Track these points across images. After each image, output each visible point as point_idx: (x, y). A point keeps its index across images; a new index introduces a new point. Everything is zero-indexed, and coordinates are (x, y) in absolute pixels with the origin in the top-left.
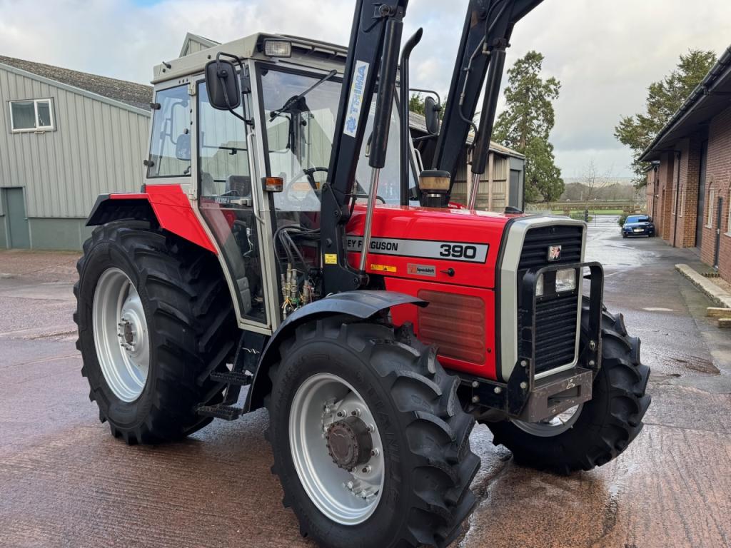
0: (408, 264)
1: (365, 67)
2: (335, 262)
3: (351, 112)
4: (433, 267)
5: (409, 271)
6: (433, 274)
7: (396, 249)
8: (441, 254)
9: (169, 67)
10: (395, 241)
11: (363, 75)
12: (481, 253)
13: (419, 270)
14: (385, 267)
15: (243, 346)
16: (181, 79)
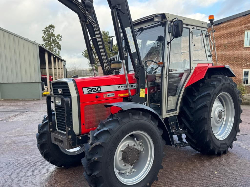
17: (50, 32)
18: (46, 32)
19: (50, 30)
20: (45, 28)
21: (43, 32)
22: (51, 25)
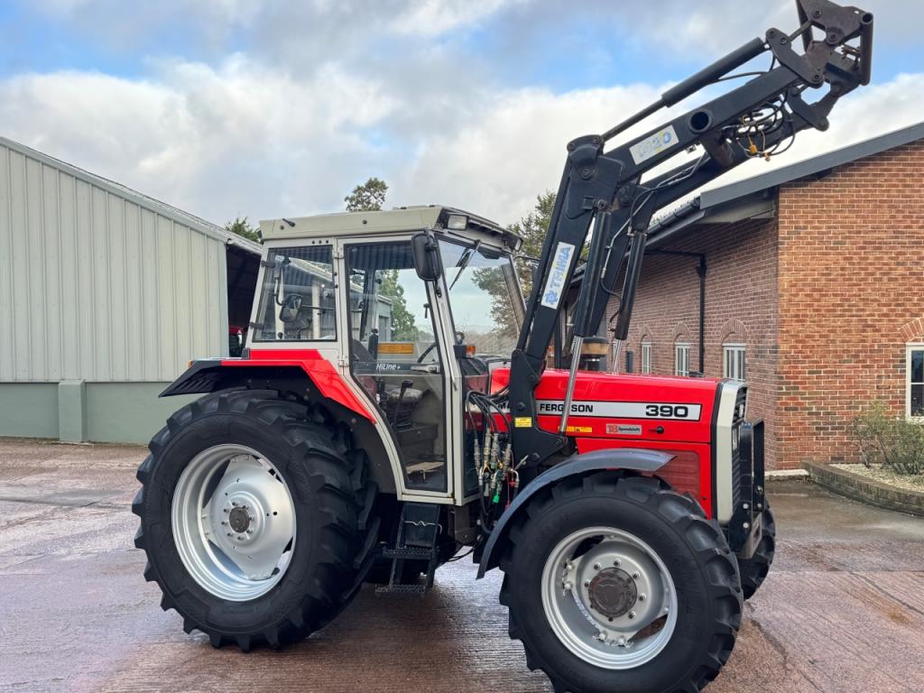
1: (569, 249)
2: (530, 425)
3: (551, 286)
4: (640, 427)
5: (608, 431)
6: (639, 433)
7: (591, 411)
8: (648, 414)
9: (293, 225)
10: (590, 404)
11: (568, 256)
12: (694, 412)
13: (621, 429)
15: (405, 519)
16: (315, 240)
17: (369, 203)
18: (358, 202)
19: (369, 197)
20: (355, 192)
21: (348, 202)
22: (376, 179)
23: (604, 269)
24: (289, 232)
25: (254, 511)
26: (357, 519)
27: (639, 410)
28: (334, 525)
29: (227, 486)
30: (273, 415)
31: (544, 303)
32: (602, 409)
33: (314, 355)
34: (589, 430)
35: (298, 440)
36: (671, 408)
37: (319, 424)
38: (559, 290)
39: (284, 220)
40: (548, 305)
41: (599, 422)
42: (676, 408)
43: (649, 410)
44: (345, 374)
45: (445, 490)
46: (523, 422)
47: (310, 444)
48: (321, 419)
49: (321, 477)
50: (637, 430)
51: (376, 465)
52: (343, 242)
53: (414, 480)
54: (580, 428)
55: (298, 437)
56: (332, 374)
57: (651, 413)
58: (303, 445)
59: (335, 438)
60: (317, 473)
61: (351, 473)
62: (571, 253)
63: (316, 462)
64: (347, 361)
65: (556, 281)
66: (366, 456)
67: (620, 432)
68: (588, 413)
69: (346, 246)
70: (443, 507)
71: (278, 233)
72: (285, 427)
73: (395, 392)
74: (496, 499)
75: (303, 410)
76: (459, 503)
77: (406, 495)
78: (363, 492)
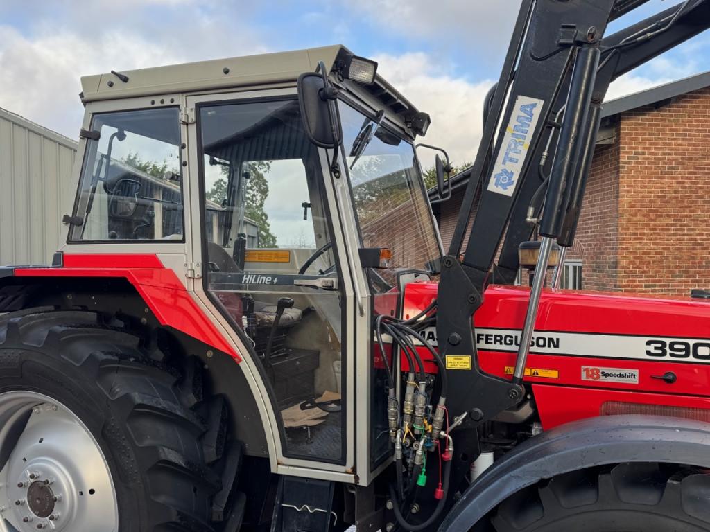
0: (583, 367)
1: (534, 105)
2: (468, 366)
3: (504, 163)
4: (636, 372)
5: (584, 376)
6: (635, 381)
7: (556, 346)
8: (648, 353)
10: (554, 336)
11: (532, 115)
13: (606, 375)
14: (533, 370)
15: (282, 502)
16: (155, 99)
23: (545, 154)
24: (120, 89)
25: (60, 488)
26: (211, 505)
27: (635, 347)
28: (173, 523)
29: (27, 447)
30: (83, 350)
31: (492, 187)
32: (573, 344)
33: (152, 261)
34: (554, 374)
35: (120, 391)
36: (687, 345)
37: (153, 364)
38: (516, 169)
39: (113, 72)
40: (499, 190)
41: (571, 363)
42: (696, 346)
43: (651, 348)
44: (195, 290)
45: (343, 462)
46: (458, 362)
47: (138, 399)
48: (158, 355)
49: (153, 449)
50: (632, 377)
51: (241, 417)
52: (194, 100)
53: (294, 440)
54: (539, 371)
55: (121, 386)
56: (177, 290)
57: (653, 351)
58: (127, 398)
59: (179, 384)
60: (148, 442)
61: (201, 437)
62: (537, 112)
63: (146, 424)
64: (199, 271)
65: (512, 155)
66: (227, 405)
67: (603, 379)
68: (552, 350)
69: (199, 106)
70: (339, 486)
71: (106, 92)
72: (102, 370)
73: (269, 314)
74: (422, 480)
75: (132, 341)
76: (364, 482)
77: (282, 465)
78: (218, 466)
